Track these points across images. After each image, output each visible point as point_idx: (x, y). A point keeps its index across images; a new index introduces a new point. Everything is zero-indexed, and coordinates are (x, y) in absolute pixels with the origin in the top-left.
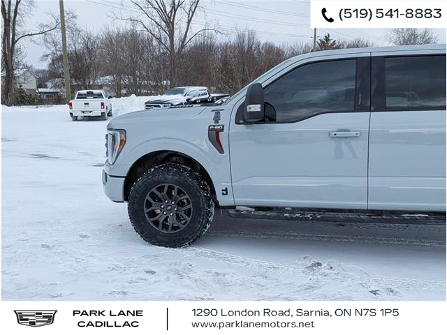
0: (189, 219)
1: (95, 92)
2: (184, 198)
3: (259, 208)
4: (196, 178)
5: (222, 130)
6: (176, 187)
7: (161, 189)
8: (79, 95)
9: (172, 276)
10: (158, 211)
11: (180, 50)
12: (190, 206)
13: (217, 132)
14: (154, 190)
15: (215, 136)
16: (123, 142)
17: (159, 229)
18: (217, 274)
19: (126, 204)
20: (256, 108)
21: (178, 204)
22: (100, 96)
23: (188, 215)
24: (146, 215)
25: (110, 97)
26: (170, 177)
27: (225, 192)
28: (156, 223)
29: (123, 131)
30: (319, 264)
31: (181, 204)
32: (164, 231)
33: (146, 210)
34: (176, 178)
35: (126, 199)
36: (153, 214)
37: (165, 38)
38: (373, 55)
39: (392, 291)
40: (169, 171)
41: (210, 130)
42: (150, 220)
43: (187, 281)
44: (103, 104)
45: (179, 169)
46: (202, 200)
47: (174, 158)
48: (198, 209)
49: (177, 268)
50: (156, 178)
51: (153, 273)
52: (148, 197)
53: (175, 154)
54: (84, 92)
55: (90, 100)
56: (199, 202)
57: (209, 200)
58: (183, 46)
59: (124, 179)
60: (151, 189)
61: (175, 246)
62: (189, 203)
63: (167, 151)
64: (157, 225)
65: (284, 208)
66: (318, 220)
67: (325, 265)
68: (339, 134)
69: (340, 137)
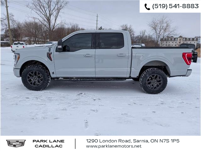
0: (42, 82)
1: (21, 42)
2: (40, 75)
3: (64, 78)
4: (44, 69)
5: (51, 54)
6: (37, 72)
7: (32, 73)
8: (15, 43)
9: (34, 99)
10: (32, 80)
11: (53, 29)
12: (42, 78)
13: (50, 54)
14: (30, 73)
15: (49, 56)
16: (19, 58)
17: (32, 85)
18: (49, 97)
19: (21, 78)
20: (60, 47)
21: (38, 77)
22: (23, 44)
23: (42, 81)
24: (28, 81)
25: (27, 44)
26: (35, 68)
27: (53, 73)
28: (31, 83)
29: (19, 54)
30: (82, 93)
31: (39, 77)
32: (34, 86)
33: (28, 79)
34: (37, 69)
35: (21, 76)
36: (30, 80)
37: (48, 25)
38: (97, 32)
39: (100, 99)
40: (34, 67)
41: (47, 54)
42: (29, 83)
43: (39, 100)
44: (24, 47)
45: (38, 66)
46: (46, 76)
47: (38, 63)
48: (45, 79)
49: (37, 96)
50: (30, 69)
51: (28, 98)
52: (28, 75)
53: (38, 62)
54: (17, 42)
55: (19, 45)
56: (45, 77)
57: (48, 76)
58: (54, 28)
59: (19, 70)
60: (29, 72)
61: (38, 91)
62: (42, 77)
63: (35, 61)
64: (32, 84)
65: (73, 78)
66: (81, 81)
67: (83, 93)
68: (86, 55)
69: (87, 56)
